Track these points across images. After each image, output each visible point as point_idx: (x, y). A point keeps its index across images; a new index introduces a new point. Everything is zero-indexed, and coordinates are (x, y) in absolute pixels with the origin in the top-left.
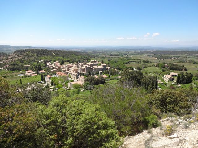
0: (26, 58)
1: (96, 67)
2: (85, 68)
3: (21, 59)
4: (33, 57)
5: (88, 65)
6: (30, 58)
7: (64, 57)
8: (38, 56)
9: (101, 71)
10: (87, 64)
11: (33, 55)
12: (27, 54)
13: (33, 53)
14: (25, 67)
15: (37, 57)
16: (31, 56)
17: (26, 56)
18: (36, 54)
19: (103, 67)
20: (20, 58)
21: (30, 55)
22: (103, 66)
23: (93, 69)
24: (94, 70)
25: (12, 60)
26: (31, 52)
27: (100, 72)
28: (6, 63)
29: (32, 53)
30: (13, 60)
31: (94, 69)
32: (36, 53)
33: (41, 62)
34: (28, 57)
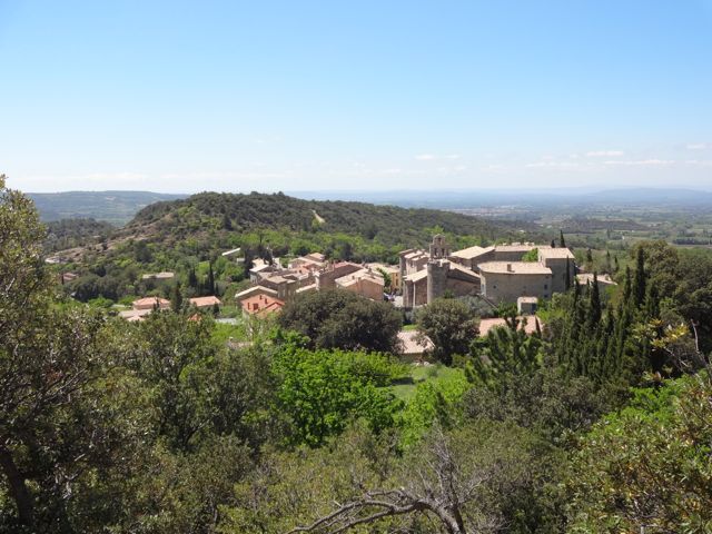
0: (170, 238)
1: (498, 268)
2: (425, 279)
3: (142, 245)
4: (205, 234)
5: (456, 260)
6: (190, 240)
7: (371, 237)
8: (232, 229)
9: (532, 300)
10: (454, 254)
11: (205, 225)
12: (176, 216)
13: (208, 212)
14: (142, 280)
15: (222, 235)
16: (195, 229)
17: (170, 225)
18: (219, 220)
19: (549, 271)
20: (142, 238)
21: (193, 222)
22: (550, 263)
23: (477, 281)
24: (484, 293)
25: (99, 246)
26: (200, 208)
27: (521, 300)
28: (71, 261)
29: (201, 214)
30: (105, 248)
31: (483, 282)
32: (223, 211)
33: (230, 258)
34: (182, 233)
